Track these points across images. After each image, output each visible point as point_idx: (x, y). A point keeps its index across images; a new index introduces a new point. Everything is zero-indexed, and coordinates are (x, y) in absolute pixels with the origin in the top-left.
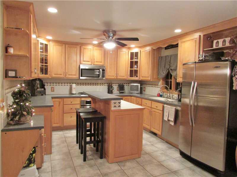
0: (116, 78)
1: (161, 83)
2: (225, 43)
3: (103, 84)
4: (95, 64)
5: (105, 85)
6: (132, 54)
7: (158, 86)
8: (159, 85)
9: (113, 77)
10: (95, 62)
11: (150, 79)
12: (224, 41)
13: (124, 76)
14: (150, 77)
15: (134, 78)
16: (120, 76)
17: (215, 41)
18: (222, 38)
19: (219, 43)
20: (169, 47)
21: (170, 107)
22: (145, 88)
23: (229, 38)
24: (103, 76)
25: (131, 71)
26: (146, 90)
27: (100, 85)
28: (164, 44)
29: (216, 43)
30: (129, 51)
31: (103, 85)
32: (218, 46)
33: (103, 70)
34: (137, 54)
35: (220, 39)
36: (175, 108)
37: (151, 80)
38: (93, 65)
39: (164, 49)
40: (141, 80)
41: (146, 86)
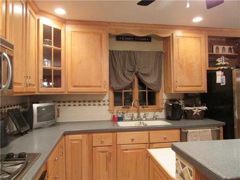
1: (109, 97)
2: (224, 50)
7: (102, 103)
8: (104, 101)
11: (106, 91)
14: (106, 86)
18: (222, 45)
19: (219, 49)
29: (216, 49)
40: (67, 93)
41: (59, 106)
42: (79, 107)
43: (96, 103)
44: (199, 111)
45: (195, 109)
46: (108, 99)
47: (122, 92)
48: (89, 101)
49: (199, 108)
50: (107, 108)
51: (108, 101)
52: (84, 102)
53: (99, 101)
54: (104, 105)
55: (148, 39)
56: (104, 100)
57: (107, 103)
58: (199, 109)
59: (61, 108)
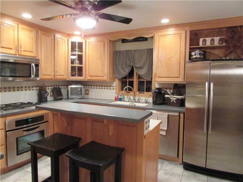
0: (53, 78)
1: (116, 84)
2: (213, 42)
3: (29, 87)
4: (22, 54)
5: (33, 90)
6: (73, 44)
7: (112, 88)
8: (113, 87)
9: (49, 77)
10: (22, 51)
11: (106, 79)
12: (212, 40)
13: (64, 76)
14: (106, 76)
15: (77, 78)
16: (58, 75)
17: (201, 39)
18: (210, 37)
19: (207, 42)
20: (140, 40)
21: (159, 114)
22: (88, 90)
23: (219, 38)
24: (37, 75)
25: (73, 68)
26: (90, 93)
27: (26, 90)
28: (129, 36)
29: (203, 42)
30: (68, 40)
31: (29, 90)
32: (206, 45)
33: (37, 66)
34: (80, 45)
35: (208, 37)
36: (167, 114)
37: (108, 81)
38: (17, 56)
39: (121, 42)
40: (87, 80)
41: (89, 88)
42: (99, 90)
43: (108, 88)
44: (175, 99)
45: (172, 97)
46: (115, 85)
47: (127, 81)
48: (105, 86)
49: (175, 96)
50: (115, 91)
51: (116, 86)
52: (102, 86)
53: (110, 86)
54: (113, 89)
55: (144, 39)
56: (113, 85)
57: (115, 88)
58: (175, 98)
59: (90, 89)
